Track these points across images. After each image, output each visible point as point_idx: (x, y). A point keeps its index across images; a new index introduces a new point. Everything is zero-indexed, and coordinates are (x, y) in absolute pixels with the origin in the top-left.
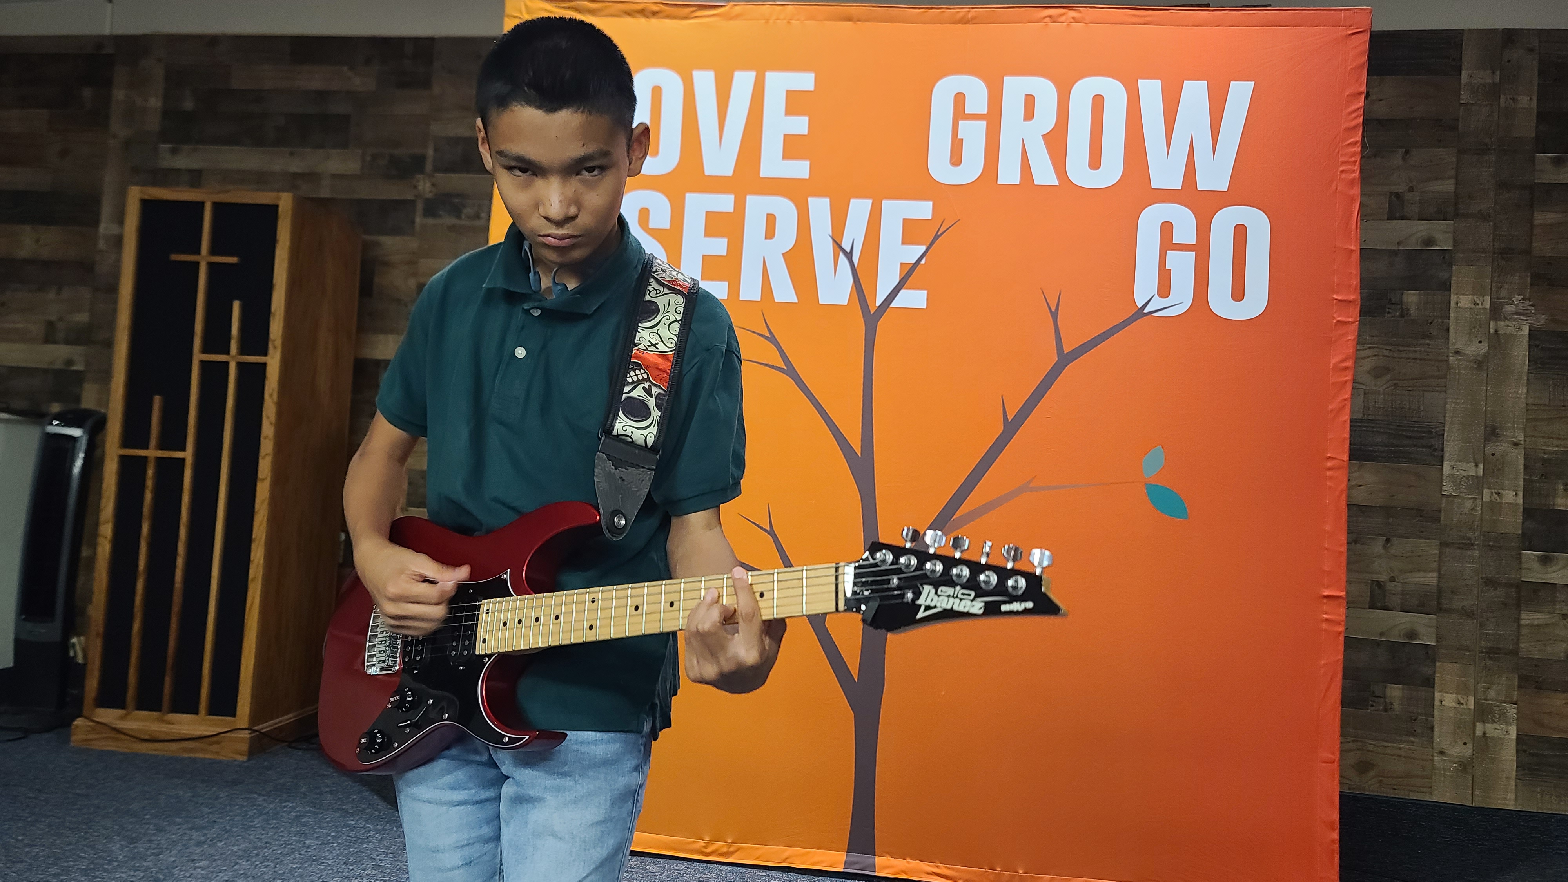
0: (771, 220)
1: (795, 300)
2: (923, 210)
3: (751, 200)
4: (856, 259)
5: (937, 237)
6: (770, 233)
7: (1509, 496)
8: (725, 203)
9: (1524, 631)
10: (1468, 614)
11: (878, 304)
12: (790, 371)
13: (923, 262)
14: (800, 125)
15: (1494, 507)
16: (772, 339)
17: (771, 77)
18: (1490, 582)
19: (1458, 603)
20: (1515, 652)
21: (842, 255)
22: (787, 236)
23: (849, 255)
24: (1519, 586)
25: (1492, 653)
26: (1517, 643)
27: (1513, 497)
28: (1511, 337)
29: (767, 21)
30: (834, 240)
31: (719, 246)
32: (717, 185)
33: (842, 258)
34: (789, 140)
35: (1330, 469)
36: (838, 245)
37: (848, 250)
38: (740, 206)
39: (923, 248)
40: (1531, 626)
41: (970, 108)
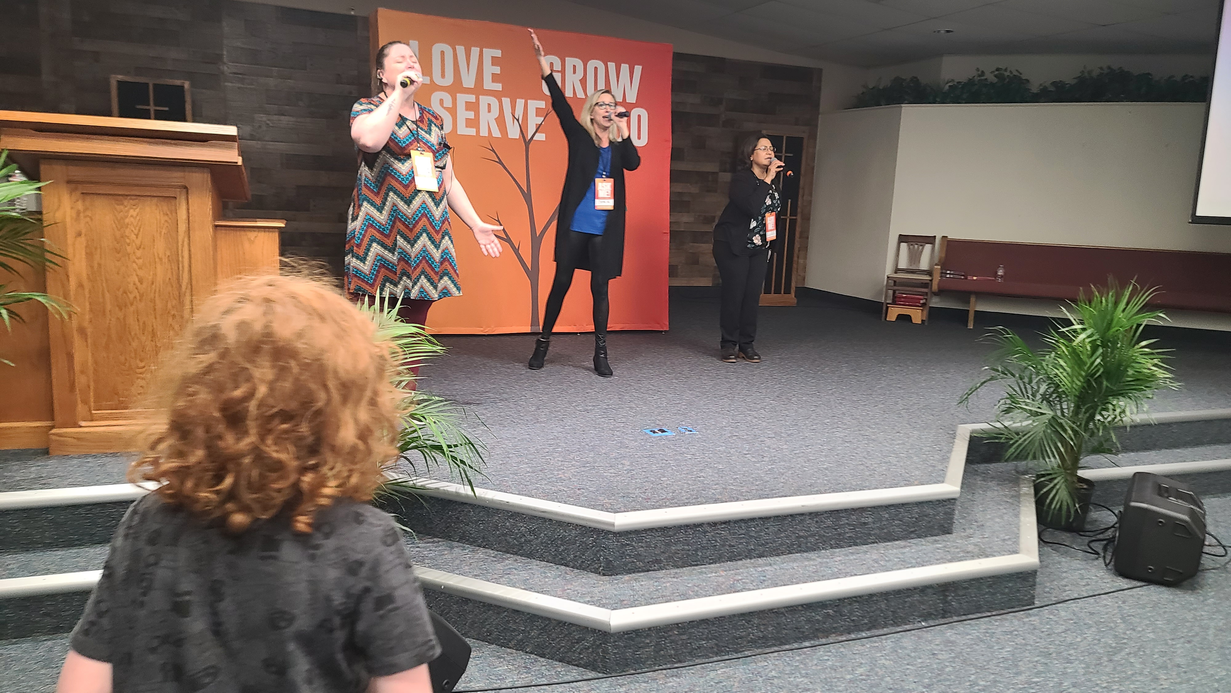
0: (489, 106)
1: (500, 136)
3: (482, 98)
4: (520, 121)
6: (490, 111)
8: (472, 98)
11: (529, 138)
12: (500, 162)
13: (542, 124)
14: (497, 70)
16: (493, 151)
17: (486, 51)
21: (515, 120)
22: (495, 112)
30: (512, 114)
31: (471, 115)
32: (468, 91)
34: (494, 75)
36: (514, 116)
37: (517, 117)
38: (477, 99)
39: (543, 119)
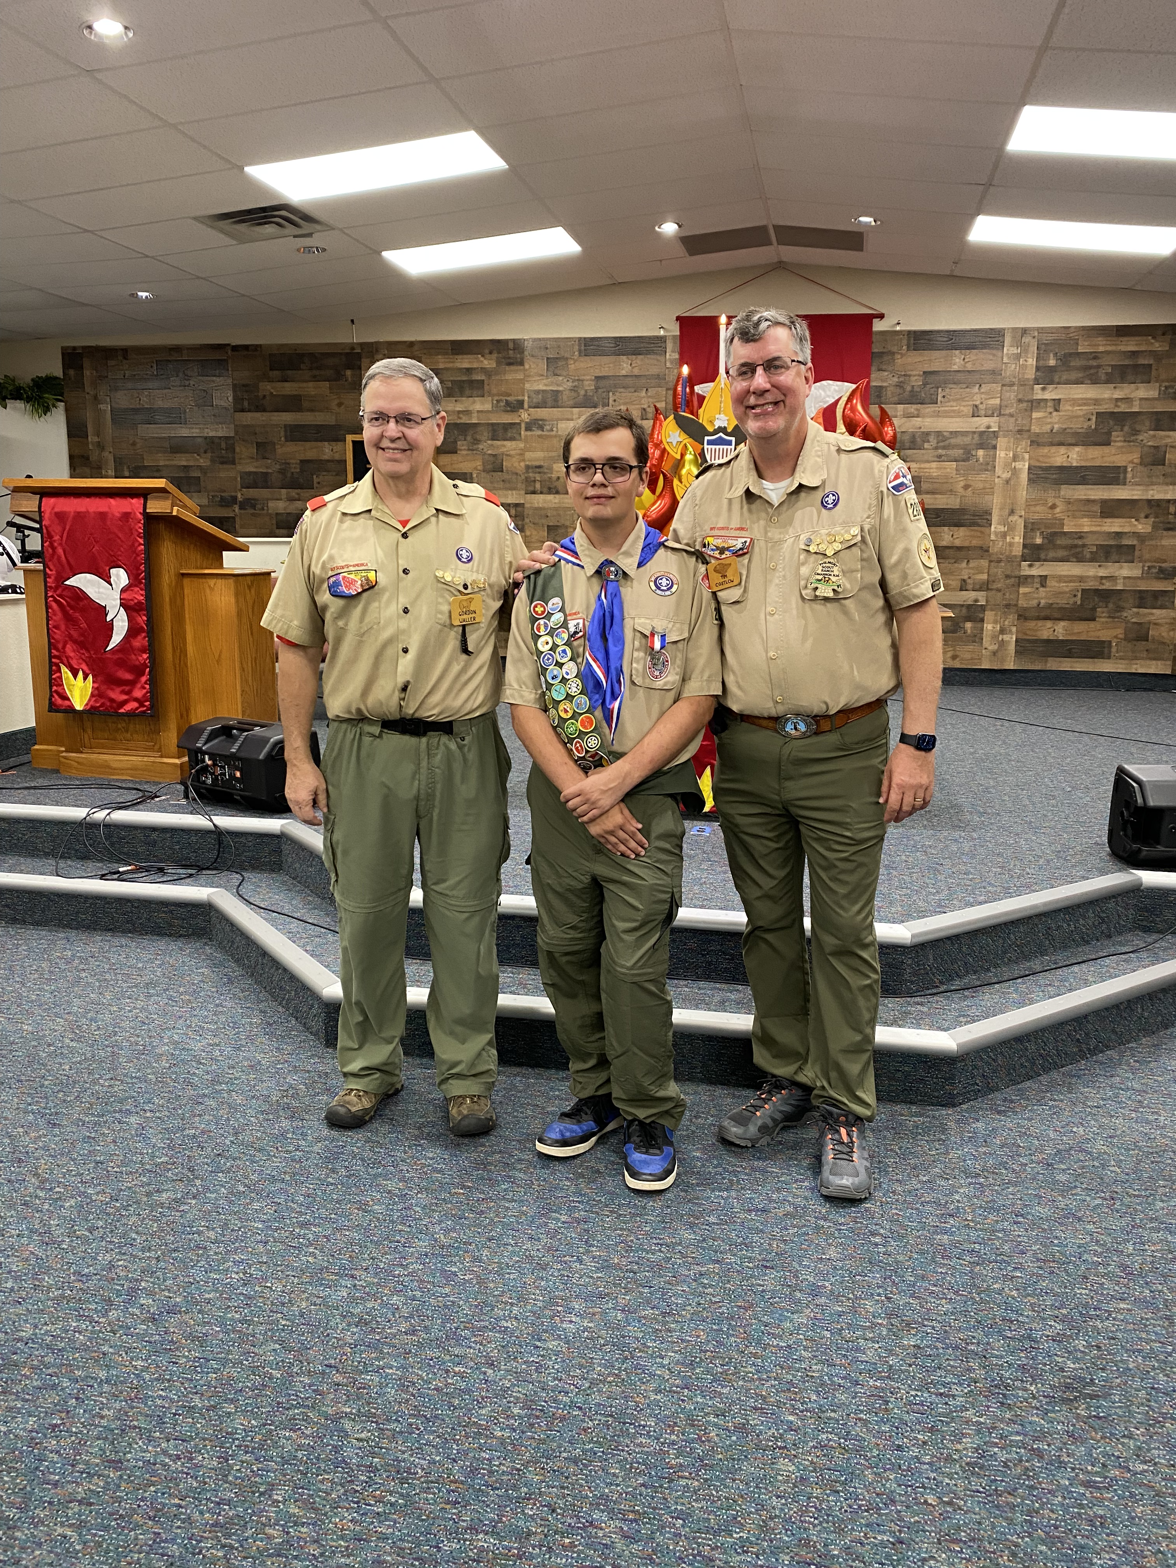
7: (1017, 539)
9: (1020, 596)
10: (999, 590)
15: (1011, 544)
18: (1009, 576)
19: (994, 586)
20: (1016, 605)
24: (1019, 577)
25: (1008, 606)
26: (1017, 601)
27: (1019, 539)
28: (1020, 469)
40: (1023, 593)
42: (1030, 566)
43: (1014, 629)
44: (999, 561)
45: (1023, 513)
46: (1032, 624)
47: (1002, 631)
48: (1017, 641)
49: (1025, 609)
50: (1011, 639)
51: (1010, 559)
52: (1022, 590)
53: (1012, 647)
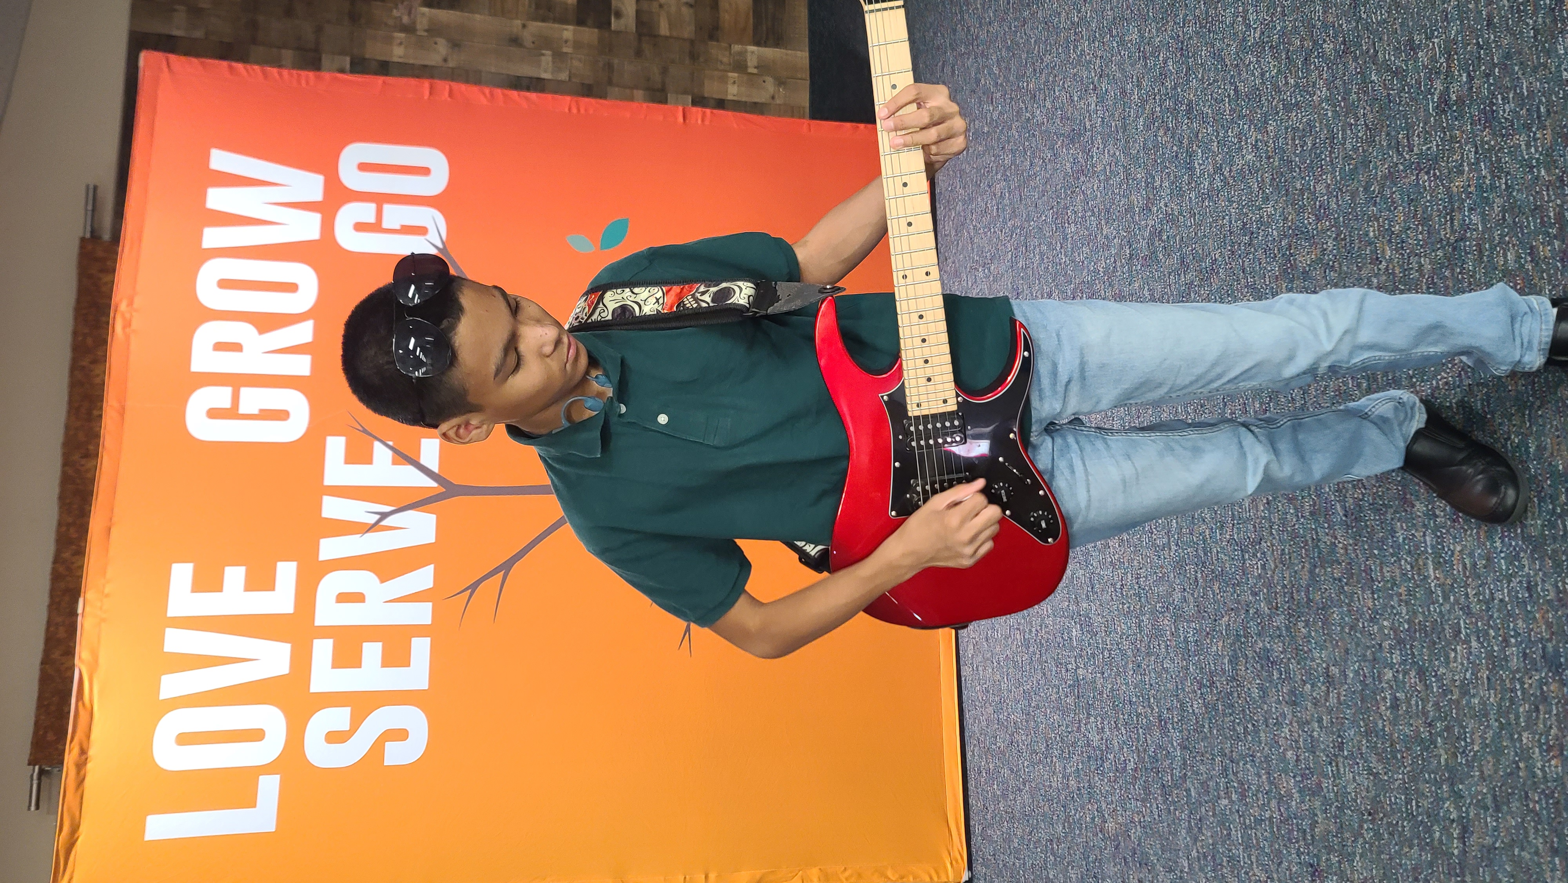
0: (344, 598)
1: (431, 567)
2: (336, 446)
3: (321, 620)
4: (387, 509)
5: (365, 431)
6: (358, 598)
7: (567, 35)
8: (323, 649)
9: (675, 34)
10: (664, 71)
11: (433, 484)
12: (506, 567)
13: (391, 443)
14: (234, 575)
15: (577, 43)
16: (474, 587)
17: (174, 609)
18: (639, 53)
19: (657, 77)
20: (692, 42)
21: (384, 523)
22: (361, 580)
23: (384, 516)
24: (640, 35)
25: (694, 57)
26: (684, 40)
27: (568, 32)
28: (430, 21)
29: (104, 620)
30: (367, 531)
31: (372, 651)
32: (301, 661)
33: (387, 522)
34: (250, 586)
35: (579, 110)
36: (372, 528)
37: (377, 517)
38: (326, 632)
39: (377, 444)
40: (670, 29)
41: (226, 403)
42: (618, 15)
43: (737, 48)
44: (610, 67)
45: (518, 22)
46: (726, 18)
47: (740, 66)
48: (758, 44)
49: (699, 28)
50: (754, 53)
51: (606, 47)
52: (664, 29)
53: (769, 52)
